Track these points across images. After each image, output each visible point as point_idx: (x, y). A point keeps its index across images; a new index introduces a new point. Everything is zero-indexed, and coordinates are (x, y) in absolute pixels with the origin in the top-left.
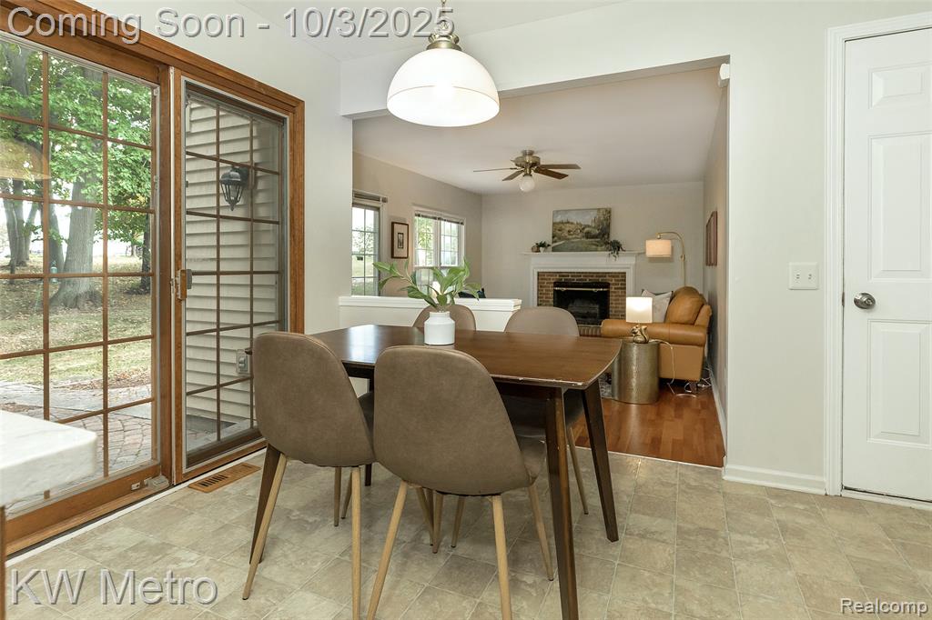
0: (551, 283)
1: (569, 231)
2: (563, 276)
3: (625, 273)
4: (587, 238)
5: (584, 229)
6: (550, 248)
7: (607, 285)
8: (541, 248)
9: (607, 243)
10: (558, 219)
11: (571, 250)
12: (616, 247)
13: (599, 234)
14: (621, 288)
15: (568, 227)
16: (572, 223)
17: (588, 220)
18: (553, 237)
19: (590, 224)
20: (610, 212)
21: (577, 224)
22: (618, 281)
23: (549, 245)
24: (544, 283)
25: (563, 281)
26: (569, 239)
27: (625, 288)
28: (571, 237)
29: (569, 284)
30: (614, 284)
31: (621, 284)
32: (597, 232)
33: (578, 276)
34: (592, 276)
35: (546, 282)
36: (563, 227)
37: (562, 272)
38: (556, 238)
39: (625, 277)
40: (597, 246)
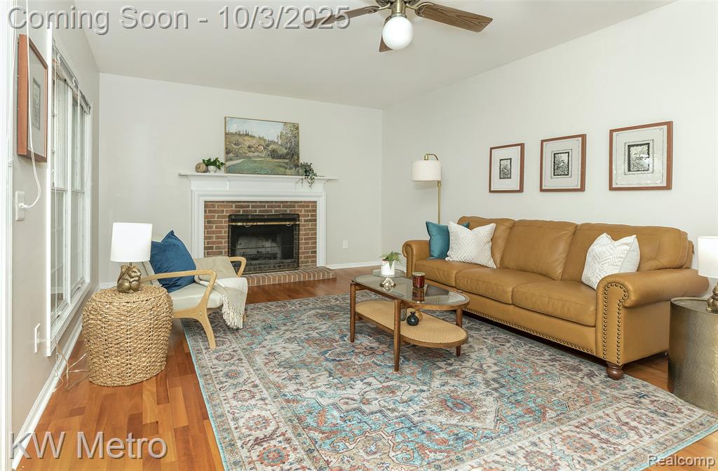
0: (224, 217)
1: (249, 147)
2: (242, 207)
3: (316, 202)
4: (273, 158)
5: (268, 145)
6: (223, 168)
7: (295, 218)
8: (211, 167)
9: (296, 166)
10: (233, 128)
12: (307, 171)
13: (288, 154)
14: (311, 221)
15: (248, 142)
16: (253, 137)
17: (272, 133)
18: (227, 153)
19: (275, 140)
20: (297, 128)
21: (260, 138)
22: (308, 211)
23: (222, 164)
24: (214, 217)
25: (241, 213)
26: (249, 157)
27: (315, 220)
28: (251, 154)
29: (250, 217)
30: (305, 216)
31: (312, 216)
32: (285, 151)
33: (261, 207)
34: (279, 206)
35: (216, 215)
36: (241, 140)
37: (240, 202)
38: (231, 155)
39: (316, 206)
40: (286, 168)
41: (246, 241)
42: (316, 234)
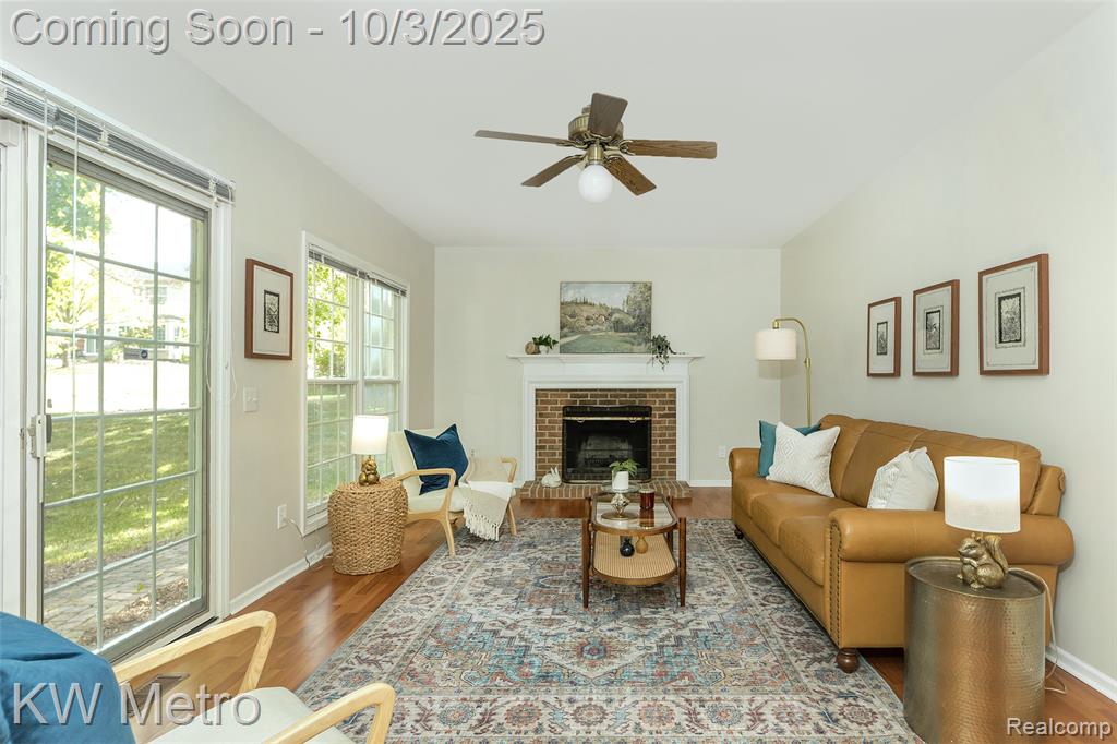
0: (558, 409)
1: (588, 319)
2: (579, 396)
3: (674, 390)
4: (616, 331)
5: (611, 315)
6: (556, 348)
7: (646, 411)
8: (542, 348)
9: (647, 340)
10: (569, 297)
11: (591, 352)
12: (661, 347)
13: (636, 324)
14: (669, 416)
15: (586, 312)
16: (592, 305)
17: (617, 299)
18: (561, 328)
19: (620, 307)
20: (650, 289)
21: (601, 305)
22: (664, 403)
23: (555, 342)
24: (546, 408)
25: (578, 404)
26: (587, 332)
27: (674, 416)
28: (589, 328)
29: (588, 410)
30: (659, 409)
31: (670, 409)
32: (632, 321)
33: (601, 396)
34: (625, 396)
35: (549, 406)
36: (577, 310)
37: (576, 390)
38: (566, 330)
39: (675, 396)
40: (633, 344)
41: (597, 441)
42: (675, 435)
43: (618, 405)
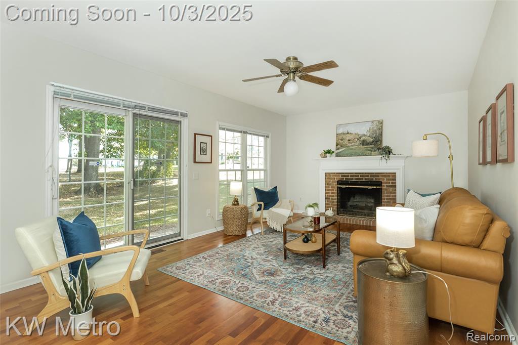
0: (335, 182)
1: (349, 140)
2: (345, 176)
3: (395, 173)
4: (363, 145)
5: (360, 138)
6: (334, 154)
7: (380, 184)
8: (328, 154)
9: (379, 149)
10: (340, 131)
11: (351, 155)
12: (388, 152)
13: (373, 141)
14: (391, 186)
15: (348, 137)
16: (352, 134)
17: (364, 130)
18: (337, 145)
19: (366, 134)
20: (382, 123)
21: (355, 134)
22: (389, 180)
23: (333, 152)
24: (330, 181)
25: (344, 180)
26: (349, 146)
27: (395, 186)
28: (350, 144)
29: (349, 182)
30: (386, 183)
31: (392, 183)
32: (372, 140)
33: (356, 176)
34: (368, 176)
35: (331, 180)
36: (344, 137)
37: (343, 173)
38: (339, 146)
39: (395, 176)
40: (372, 151)
41: (359, 197)
42: (395, 196)
43: (364, 180)
